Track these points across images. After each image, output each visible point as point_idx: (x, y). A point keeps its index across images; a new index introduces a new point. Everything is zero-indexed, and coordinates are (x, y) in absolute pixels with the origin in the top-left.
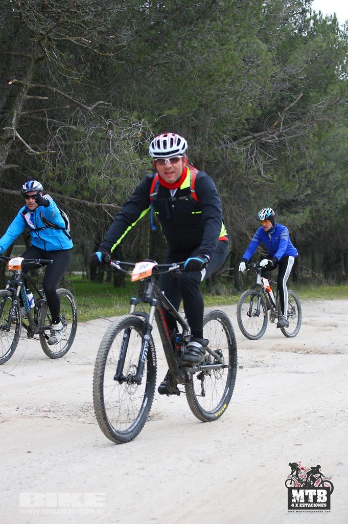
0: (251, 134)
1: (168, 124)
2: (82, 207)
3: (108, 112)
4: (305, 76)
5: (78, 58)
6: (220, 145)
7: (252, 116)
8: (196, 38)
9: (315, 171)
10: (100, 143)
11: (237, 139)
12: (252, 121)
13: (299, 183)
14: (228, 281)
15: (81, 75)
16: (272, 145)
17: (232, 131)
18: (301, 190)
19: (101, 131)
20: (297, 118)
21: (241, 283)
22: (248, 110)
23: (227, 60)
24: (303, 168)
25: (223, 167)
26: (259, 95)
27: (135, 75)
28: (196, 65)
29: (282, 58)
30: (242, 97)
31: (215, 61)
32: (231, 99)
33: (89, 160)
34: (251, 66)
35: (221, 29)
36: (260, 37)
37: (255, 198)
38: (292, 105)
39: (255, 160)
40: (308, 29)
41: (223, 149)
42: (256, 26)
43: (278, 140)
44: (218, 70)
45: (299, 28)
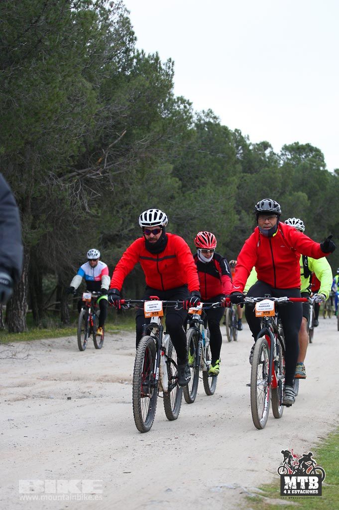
0: (76, 170)
4: (129, 113)
6: (45, 182)
7: (77, 153)
8: (22, 77)
9: (138, 206)
11: (63, 176)
13: (123, 218)
14: (54, 314)
16: (97, 181)
17: (58, 168)
18: (124, 226)
21: (67, 316)
23: (53, 98)
24: (126, 204)
26: (85, 132)
28: (22, 103)
29: (106, 96)
30: (67, 134)
31: (41, 99)
32: (57, 136)
34: (76, 104)
35: (46, 68)
36: (85, 76)
37: (80, 233)
38: (115, 142)
39: (80, 196)
40: (131, 68)
41: (48, 185)
42: (81, 65)
43: (104, 176)
44: (44, 107)
45: (123, 67)
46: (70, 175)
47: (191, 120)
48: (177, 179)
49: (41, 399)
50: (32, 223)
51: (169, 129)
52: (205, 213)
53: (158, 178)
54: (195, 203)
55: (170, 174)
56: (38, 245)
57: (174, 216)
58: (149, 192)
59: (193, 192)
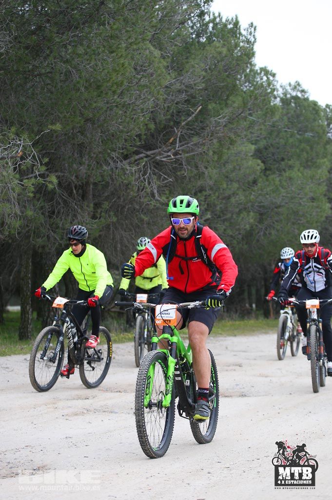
0: (144, 152)
4: (204, 85)
6: (109, 165)
8: (82, 44)
9: (215, 193)
11: (129, 158)
12: (144, 137)
14: (118, 316)
16: (168, 164)
17: (123, 149)
20: (195, 133)
22: (140, 124)
23: (118, 69)
24: (202, 189)
25: (112, 190)
26: (153, 107)
28: (83, 74)
29: (177, 66)
30: (133, 110)
31: (103, 70)
32: (121, 112)
34: (143, 75)
35: (110, 35)
36: (154, 43)
37: (149, 224)
38: (189, 119)
39: (148, 181)
40: (206, 33)
41: (112, 169)
42: (149, 31)
43: (174, 159)
44: (108, 79)
45: (197, 33)
46: (137, 157)
47: (275, 93)
48: (259, 161)
49: (104, 413)
50: (94, 212)
51: (250, 104)
52: (292, 201)
53: (237, 160)
54: (280, 188)
55: (252, 156)
56: (100, 236)
57: (257, 204)
58: (227, 177)
59: (278, 177)
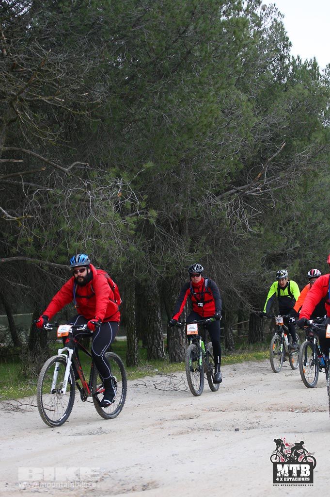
0: (234, 188)
1: (149, 182)
2: (64, 273)
3: (86, 172)
4: (288, 124)
5: (51, 118)
7: (234, 170)
9: (302, 223)
10: (79, 204)
11: (220, 194)
12: (235, 175)
13: (287, 236)
15: (56, 135)
16: (257, 198)
17: (215, 187)
18: (289, 244)
19: (80, 192)
20: (281, 168)
22: (230, 164)
25: (207, 224)
27: (111, 132)
29: (262, 107)
30: (223, 150)
32: (212, 153)
33: (67, 223)
34: (231, 118)
36: (239, 87)
37: (241, 254)
38: (274, 156)
39: (240, 214)
40: (287, 75)
41: (206, 205)
43: (263, 193)
45: (278, 75)
49: (208, 431)
50: (190, 246)
